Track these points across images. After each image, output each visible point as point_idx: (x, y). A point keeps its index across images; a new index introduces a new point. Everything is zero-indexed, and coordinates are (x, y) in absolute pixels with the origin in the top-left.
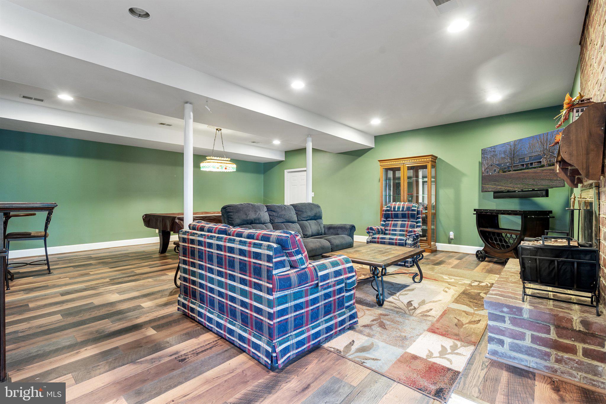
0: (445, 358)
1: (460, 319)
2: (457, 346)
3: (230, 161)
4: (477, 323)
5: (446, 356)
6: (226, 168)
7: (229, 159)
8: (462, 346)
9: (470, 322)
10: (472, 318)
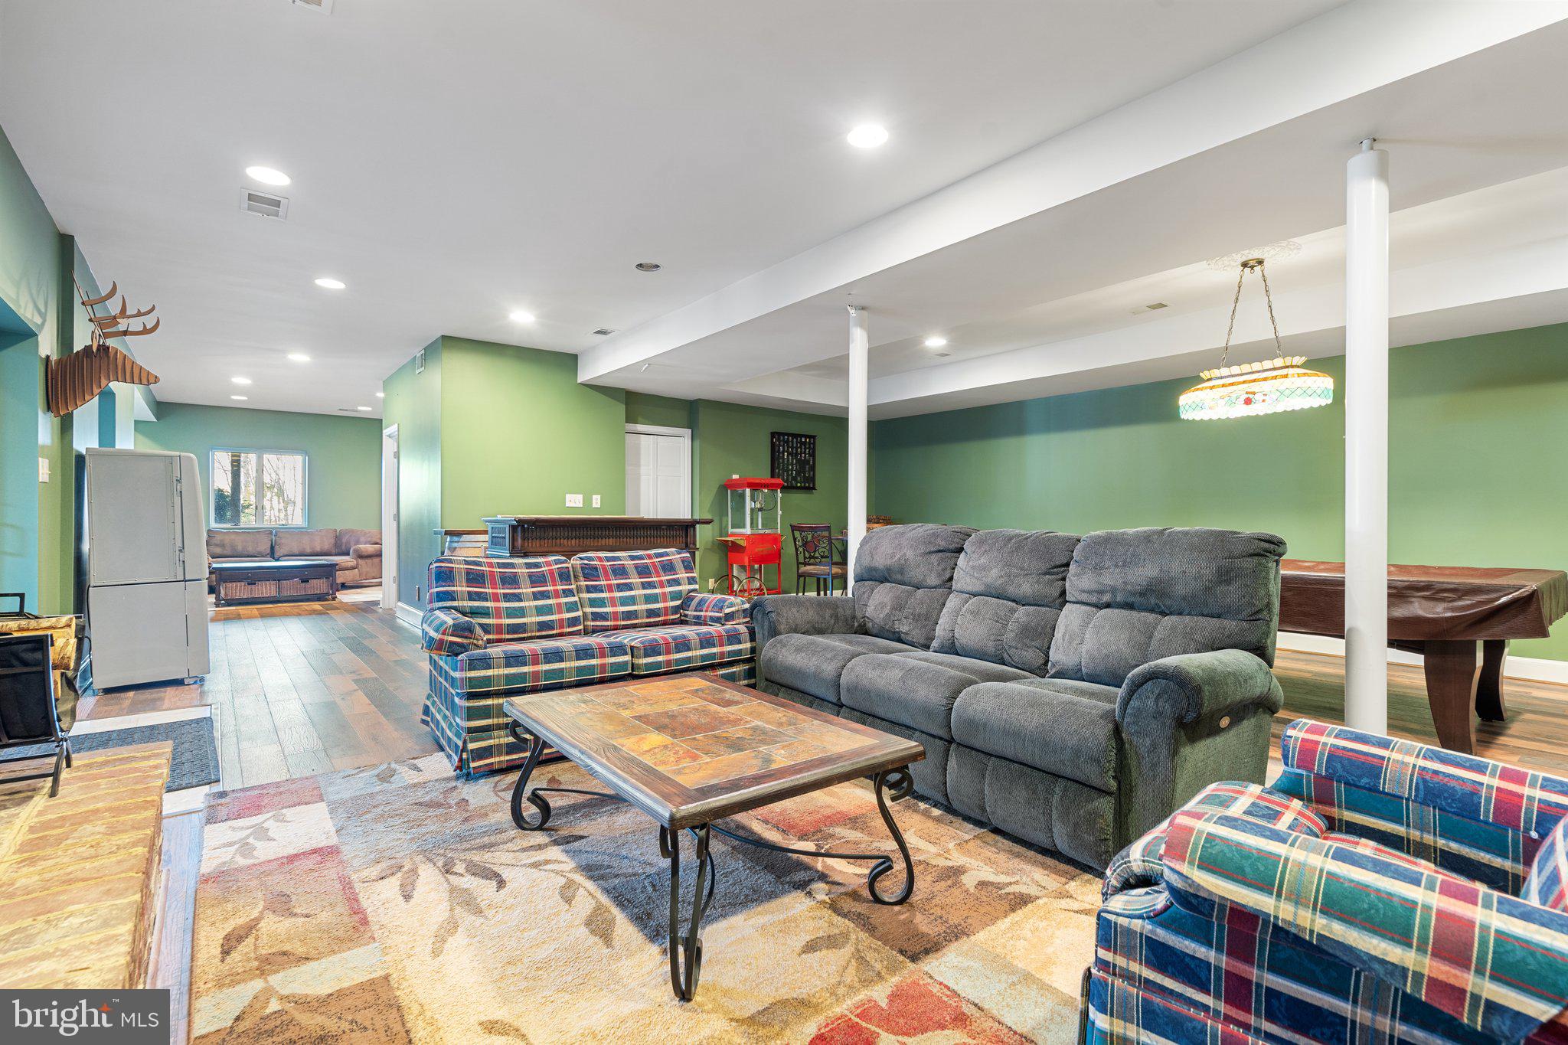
0: (248, 828)
1: (293, 919)
2: (244, 856)
3: (1303, 366)
4: (227, 938)
5: (249, 831)
6: (1248, 401)
7: (1299, 360)
8: (232, 860)
9: (251, 927)
10: (256, 948)
